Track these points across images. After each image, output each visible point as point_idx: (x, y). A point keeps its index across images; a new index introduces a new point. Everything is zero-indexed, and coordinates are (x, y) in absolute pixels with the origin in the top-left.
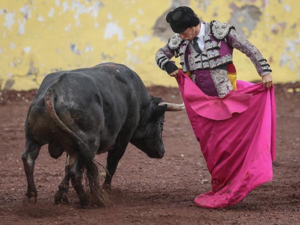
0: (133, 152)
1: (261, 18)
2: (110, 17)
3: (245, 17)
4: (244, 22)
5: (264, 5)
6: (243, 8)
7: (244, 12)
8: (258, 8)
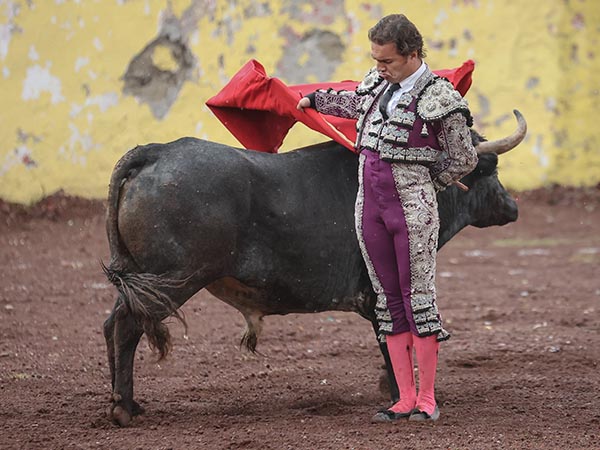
0: (85, 331)
1: (343, 55)
2: (34, 55)
3: (311, 53)
4: (309, 64)
5: (350, 30)
6: (307, 36)
7: (310, 44)
8: (338, 37)
